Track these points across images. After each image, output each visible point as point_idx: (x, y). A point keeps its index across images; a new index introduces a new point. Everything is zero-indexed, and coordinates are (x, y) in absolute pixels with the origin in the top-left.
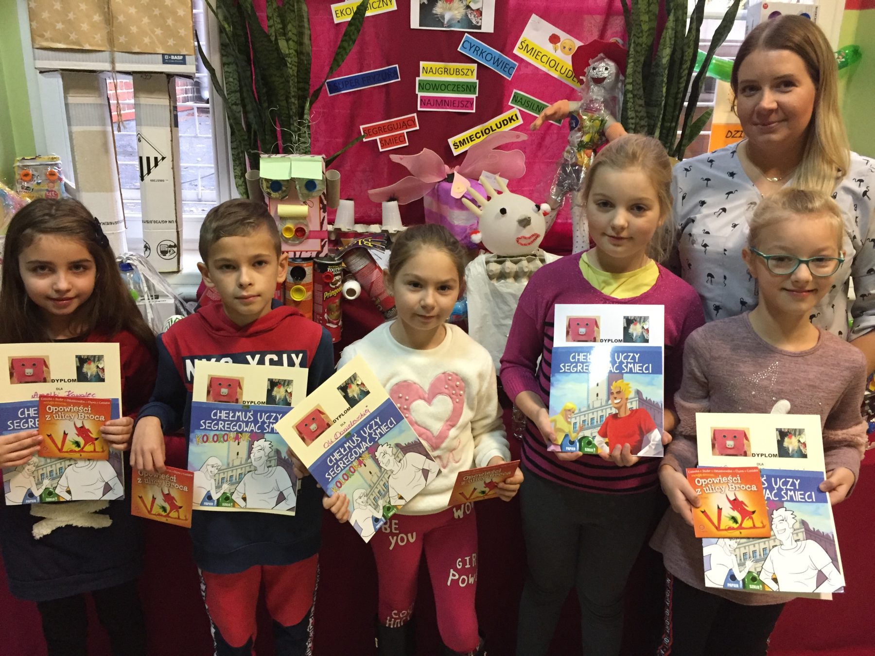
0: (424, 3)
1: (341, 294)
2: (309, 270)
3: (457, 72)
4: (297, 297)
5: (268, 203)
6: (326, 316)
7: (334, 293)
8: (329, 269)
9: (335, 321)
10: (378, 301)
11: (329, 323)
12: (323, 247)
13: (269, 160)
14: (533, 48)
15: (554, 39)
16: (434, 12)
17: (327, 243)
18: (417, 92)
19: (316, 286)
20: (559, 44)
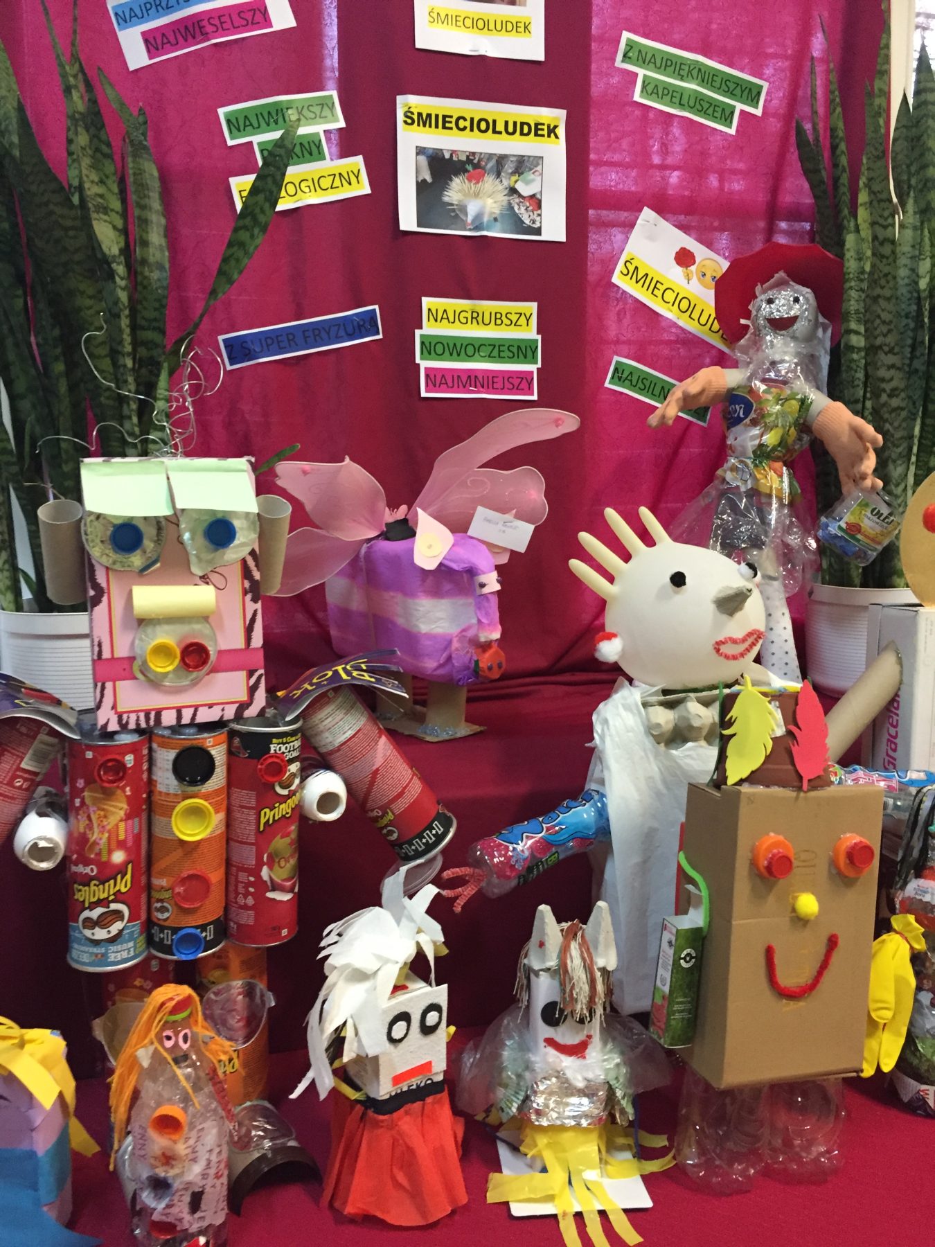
0: (424, 181)
1: (299, 809)
2: (219, 753)
3: (497, 319)
4: (189, 831)
5: (104, 585)
6: (265, 873)
7: (284, 809)
8: (273, 747)
9: (289, 884)
10: (390, 816)
11: (273, 890)
12: (252, 690)
13: (106, 469)
14: (647, 275)
15: (684, 258)
16: (446, 199)
17: (263, 679)
18: (418, 360)
19: (234, 796)
20: (693, 268)
